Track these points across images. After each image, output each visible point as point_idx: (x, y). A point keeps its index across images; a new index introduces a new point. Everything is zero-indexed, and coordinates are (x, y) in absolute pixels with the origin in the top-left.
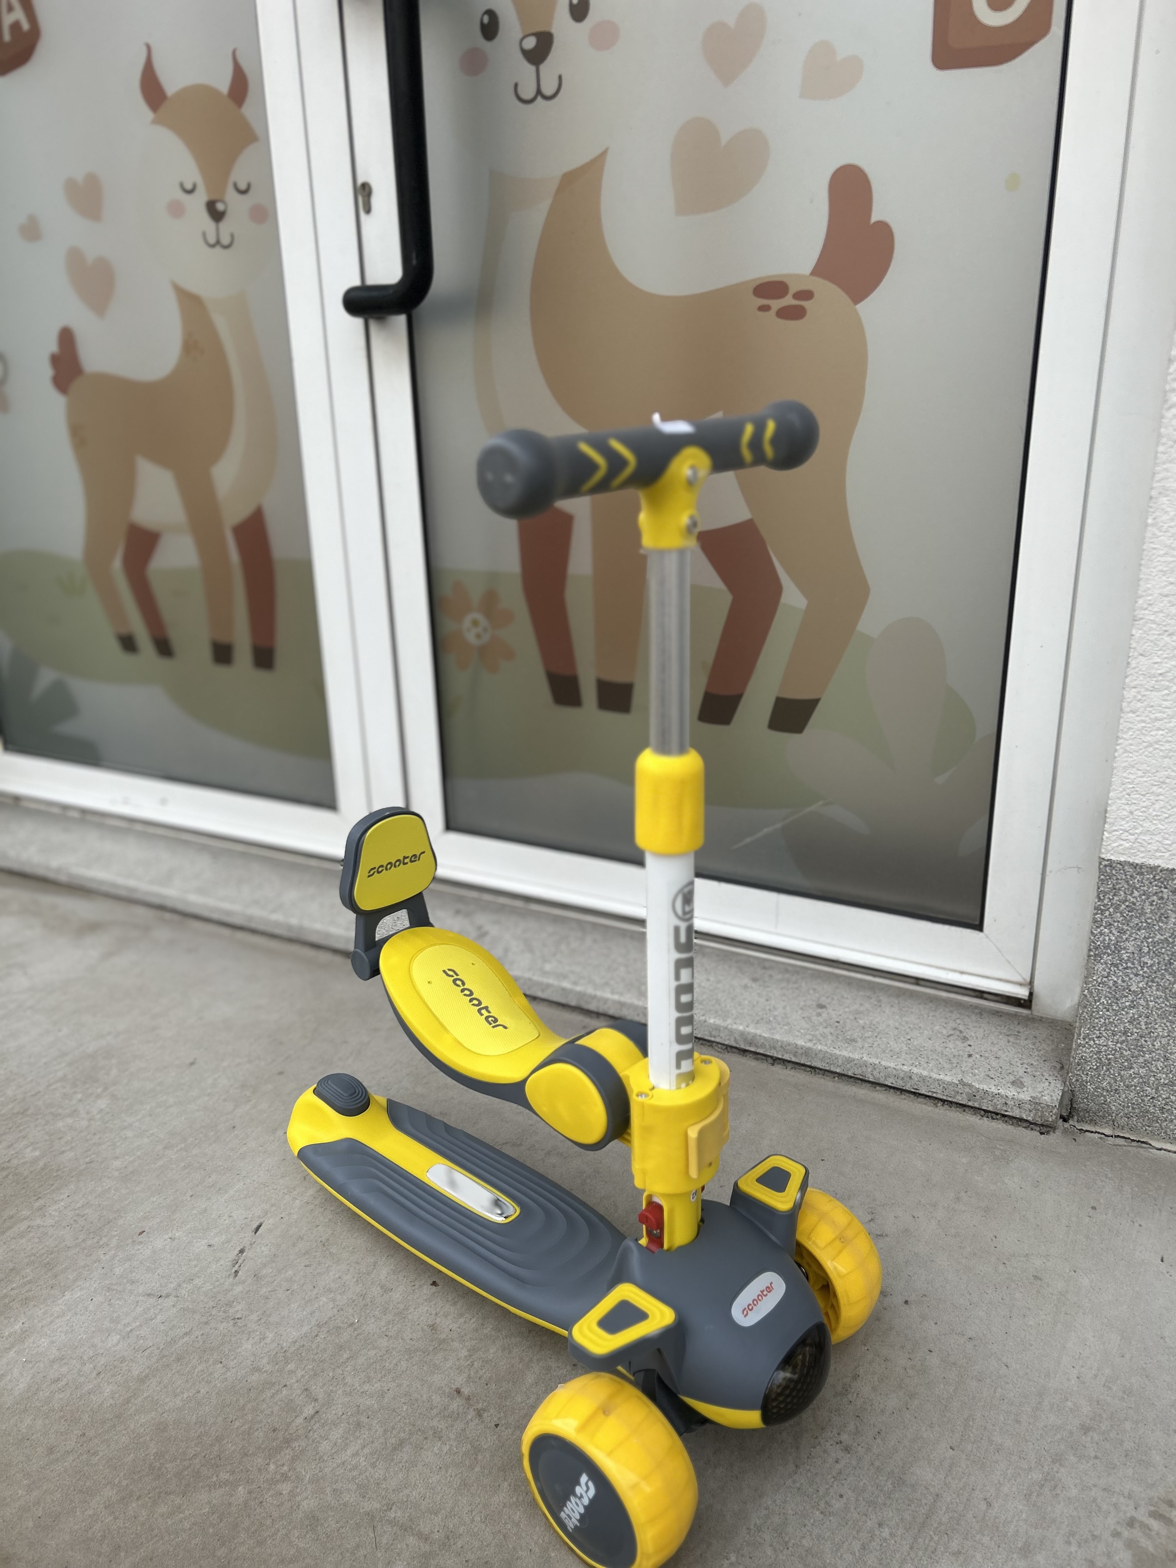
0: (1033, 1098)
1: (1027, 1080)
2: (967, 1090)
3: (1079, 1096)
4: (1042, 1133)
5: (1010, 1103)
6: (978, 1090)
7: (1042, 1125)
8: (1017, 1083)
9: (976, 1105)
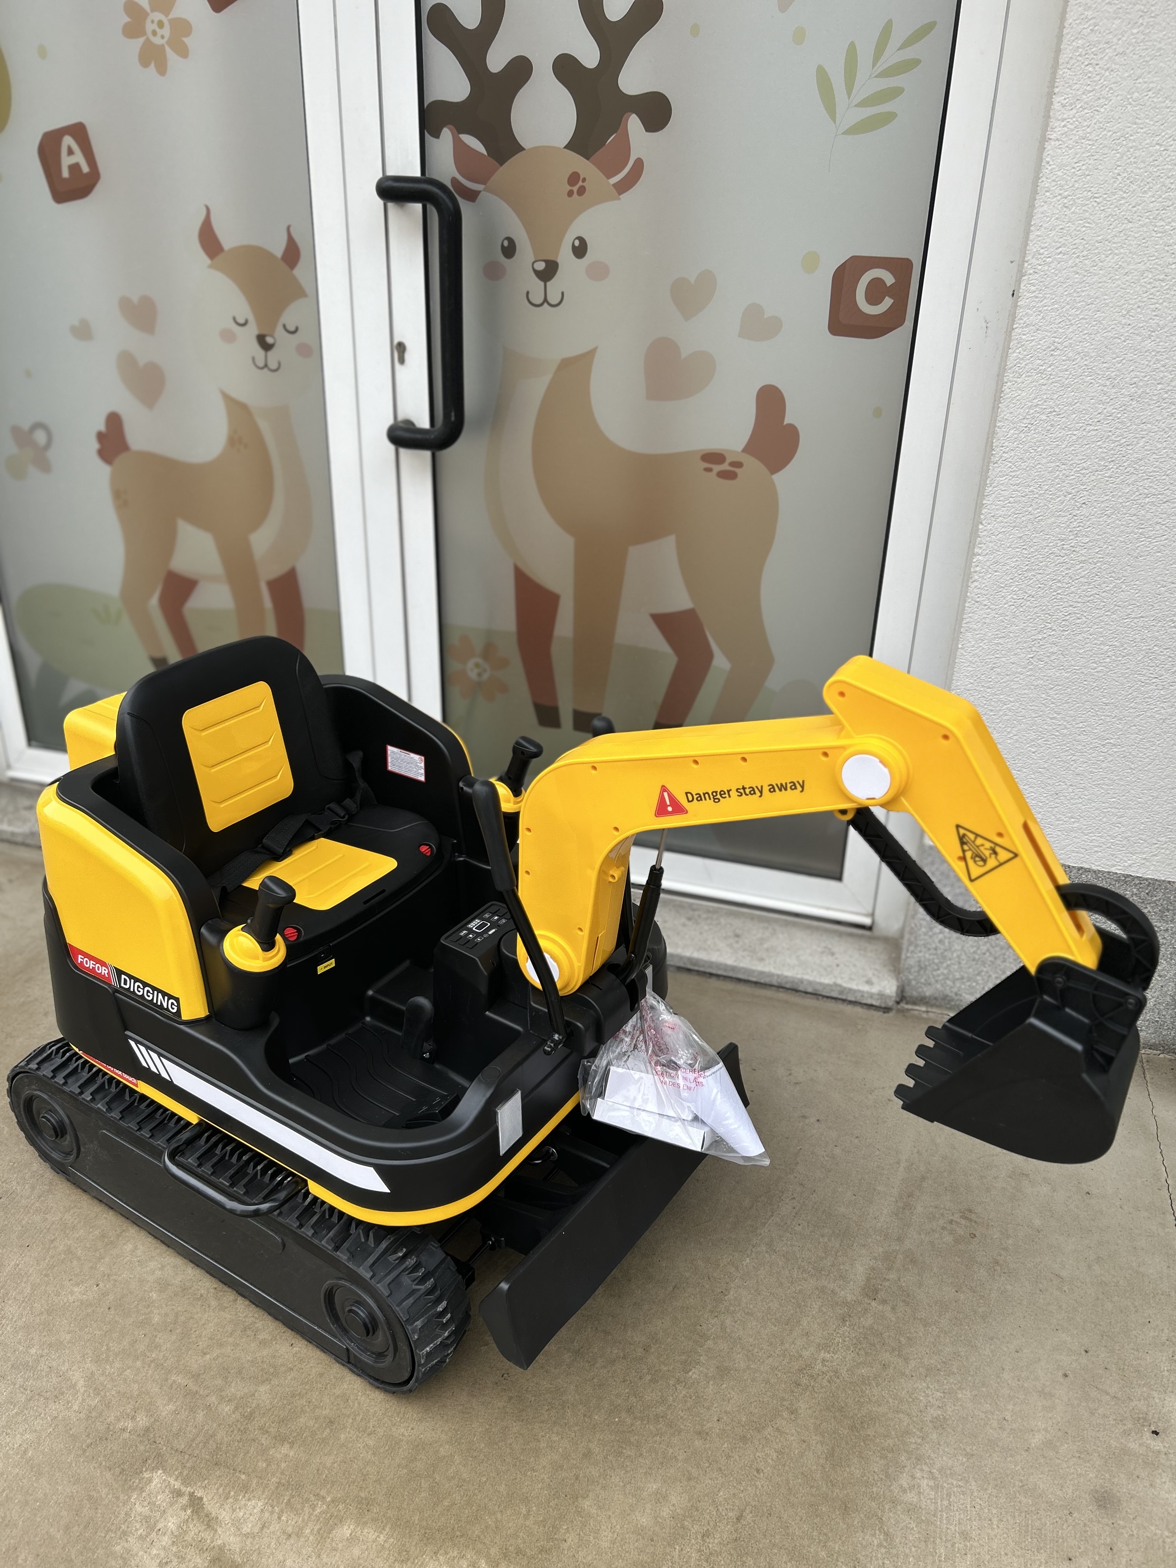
0: (880, 991)
1: (874, 980)
2: (839, 988)
3: (907, 988)
4: (884, 1012)
5: (866, 995)
6: (845, 988)
7: (885, 1008)
8: (869, 982)
9: (844, 997)
